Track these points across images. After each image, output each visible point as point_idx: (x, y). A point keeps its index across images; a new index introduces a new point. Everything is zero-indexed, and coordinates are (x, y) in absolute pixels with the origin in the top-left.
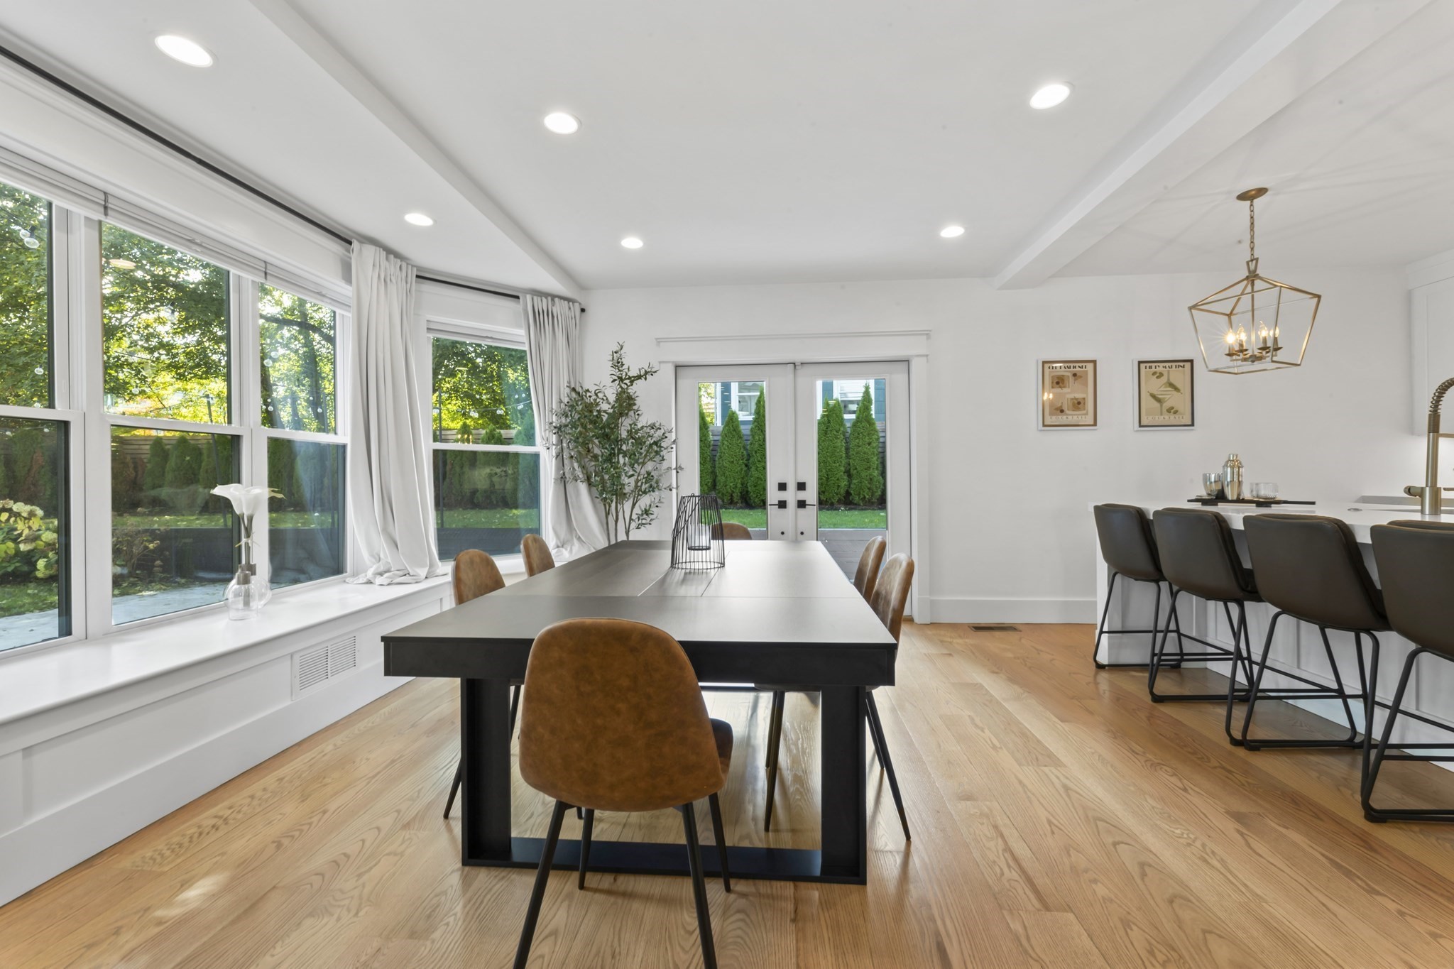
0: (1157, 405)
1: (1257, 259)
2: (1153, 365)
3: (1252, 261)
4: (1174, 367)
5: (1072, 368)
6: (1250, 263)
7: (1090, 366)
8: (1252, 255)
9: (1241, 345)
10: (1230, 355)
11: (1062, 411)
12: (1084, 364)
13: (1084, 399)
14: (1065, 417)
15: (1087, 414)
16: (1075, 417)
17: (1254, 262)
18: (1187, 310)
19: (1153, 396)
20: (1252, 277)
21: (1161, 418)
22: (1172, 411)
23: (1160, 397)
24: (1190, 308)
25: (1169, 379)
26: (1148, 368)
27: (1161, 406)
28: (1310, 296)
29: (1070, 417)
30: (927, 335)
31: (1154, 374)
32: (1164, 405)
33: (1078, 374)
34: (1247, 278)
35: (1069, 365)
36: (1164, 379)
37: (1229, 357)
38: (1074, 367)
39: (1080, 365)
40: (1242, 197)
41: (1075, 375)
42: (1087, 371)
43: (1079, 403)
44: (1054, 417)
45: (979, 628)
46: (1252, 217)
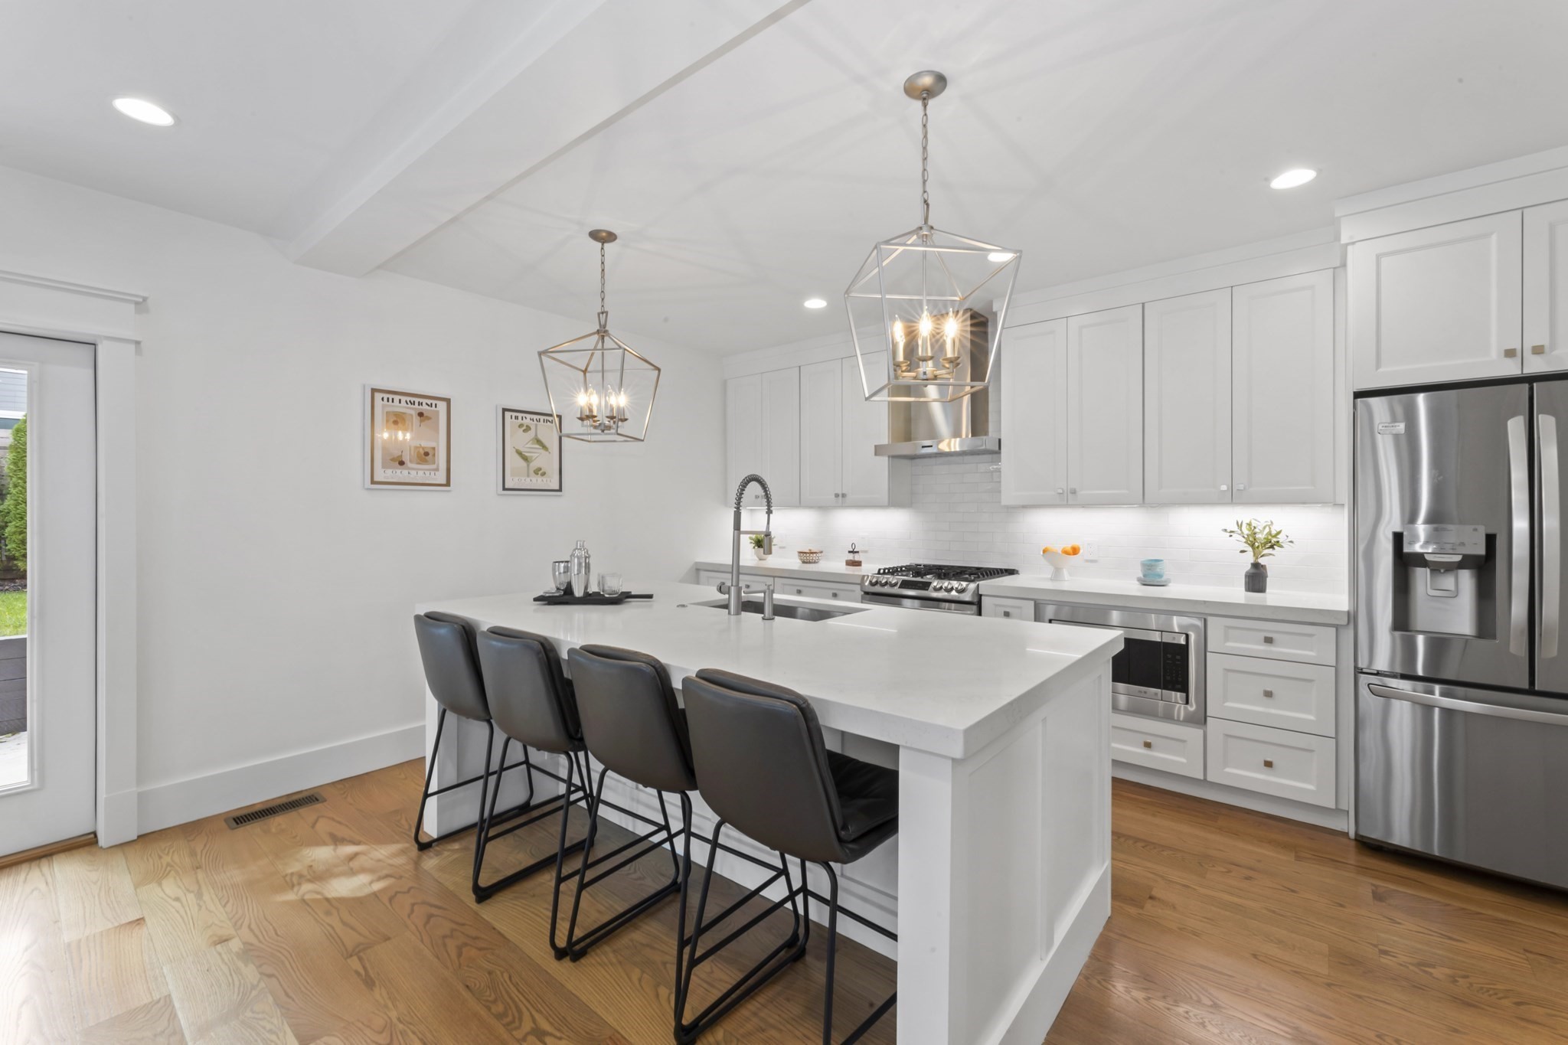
0: (523, 464)
1: (607, 313)
2: (520, 415)
3: (603, 313)
4: (542, 420)
5: (417, 404)
6: (601, 315)
7: (442, 406)
8: (603, 306)
9: (591, 410)
10: (581, 419)
11: (402, 463)
12: (434, 402)
13: (434, 449)
14: (405, 472)
15: (437, 469)
16: (421, 473)
17: (604, 315)
18: (537, 356)
19: (519, 453)
20: (602, 333)
21: (528, 479)
22: (540, 473)
23: (527, 454)
24: (540, 354)
25: (536, 435)
26: (513, 417)
27: (528, 466)
28: (653, 368)
29: (413, 473)
30: (141, 305)
31: (521, 426)
32: (531, 465)
33: (425, 414)
34: (598, 332)
35: (412, 399)
36: (531, 434)
37: (580, 421)
38: (420, 404)
39: (429, 402)
40: (595, 235)
41: (421, 415)
42: (438, 412)
43: (426, 454)
44: (389, 472)
45: (243, 818)
46: (603, 263)
